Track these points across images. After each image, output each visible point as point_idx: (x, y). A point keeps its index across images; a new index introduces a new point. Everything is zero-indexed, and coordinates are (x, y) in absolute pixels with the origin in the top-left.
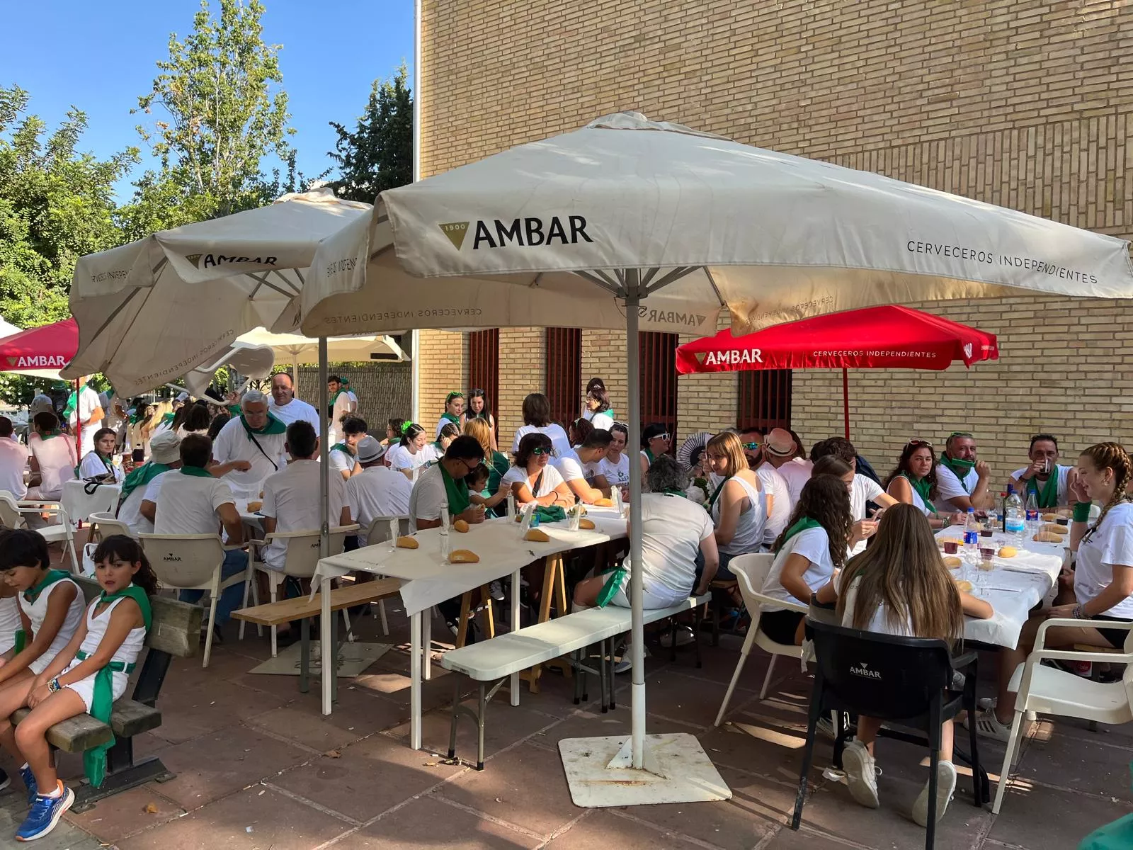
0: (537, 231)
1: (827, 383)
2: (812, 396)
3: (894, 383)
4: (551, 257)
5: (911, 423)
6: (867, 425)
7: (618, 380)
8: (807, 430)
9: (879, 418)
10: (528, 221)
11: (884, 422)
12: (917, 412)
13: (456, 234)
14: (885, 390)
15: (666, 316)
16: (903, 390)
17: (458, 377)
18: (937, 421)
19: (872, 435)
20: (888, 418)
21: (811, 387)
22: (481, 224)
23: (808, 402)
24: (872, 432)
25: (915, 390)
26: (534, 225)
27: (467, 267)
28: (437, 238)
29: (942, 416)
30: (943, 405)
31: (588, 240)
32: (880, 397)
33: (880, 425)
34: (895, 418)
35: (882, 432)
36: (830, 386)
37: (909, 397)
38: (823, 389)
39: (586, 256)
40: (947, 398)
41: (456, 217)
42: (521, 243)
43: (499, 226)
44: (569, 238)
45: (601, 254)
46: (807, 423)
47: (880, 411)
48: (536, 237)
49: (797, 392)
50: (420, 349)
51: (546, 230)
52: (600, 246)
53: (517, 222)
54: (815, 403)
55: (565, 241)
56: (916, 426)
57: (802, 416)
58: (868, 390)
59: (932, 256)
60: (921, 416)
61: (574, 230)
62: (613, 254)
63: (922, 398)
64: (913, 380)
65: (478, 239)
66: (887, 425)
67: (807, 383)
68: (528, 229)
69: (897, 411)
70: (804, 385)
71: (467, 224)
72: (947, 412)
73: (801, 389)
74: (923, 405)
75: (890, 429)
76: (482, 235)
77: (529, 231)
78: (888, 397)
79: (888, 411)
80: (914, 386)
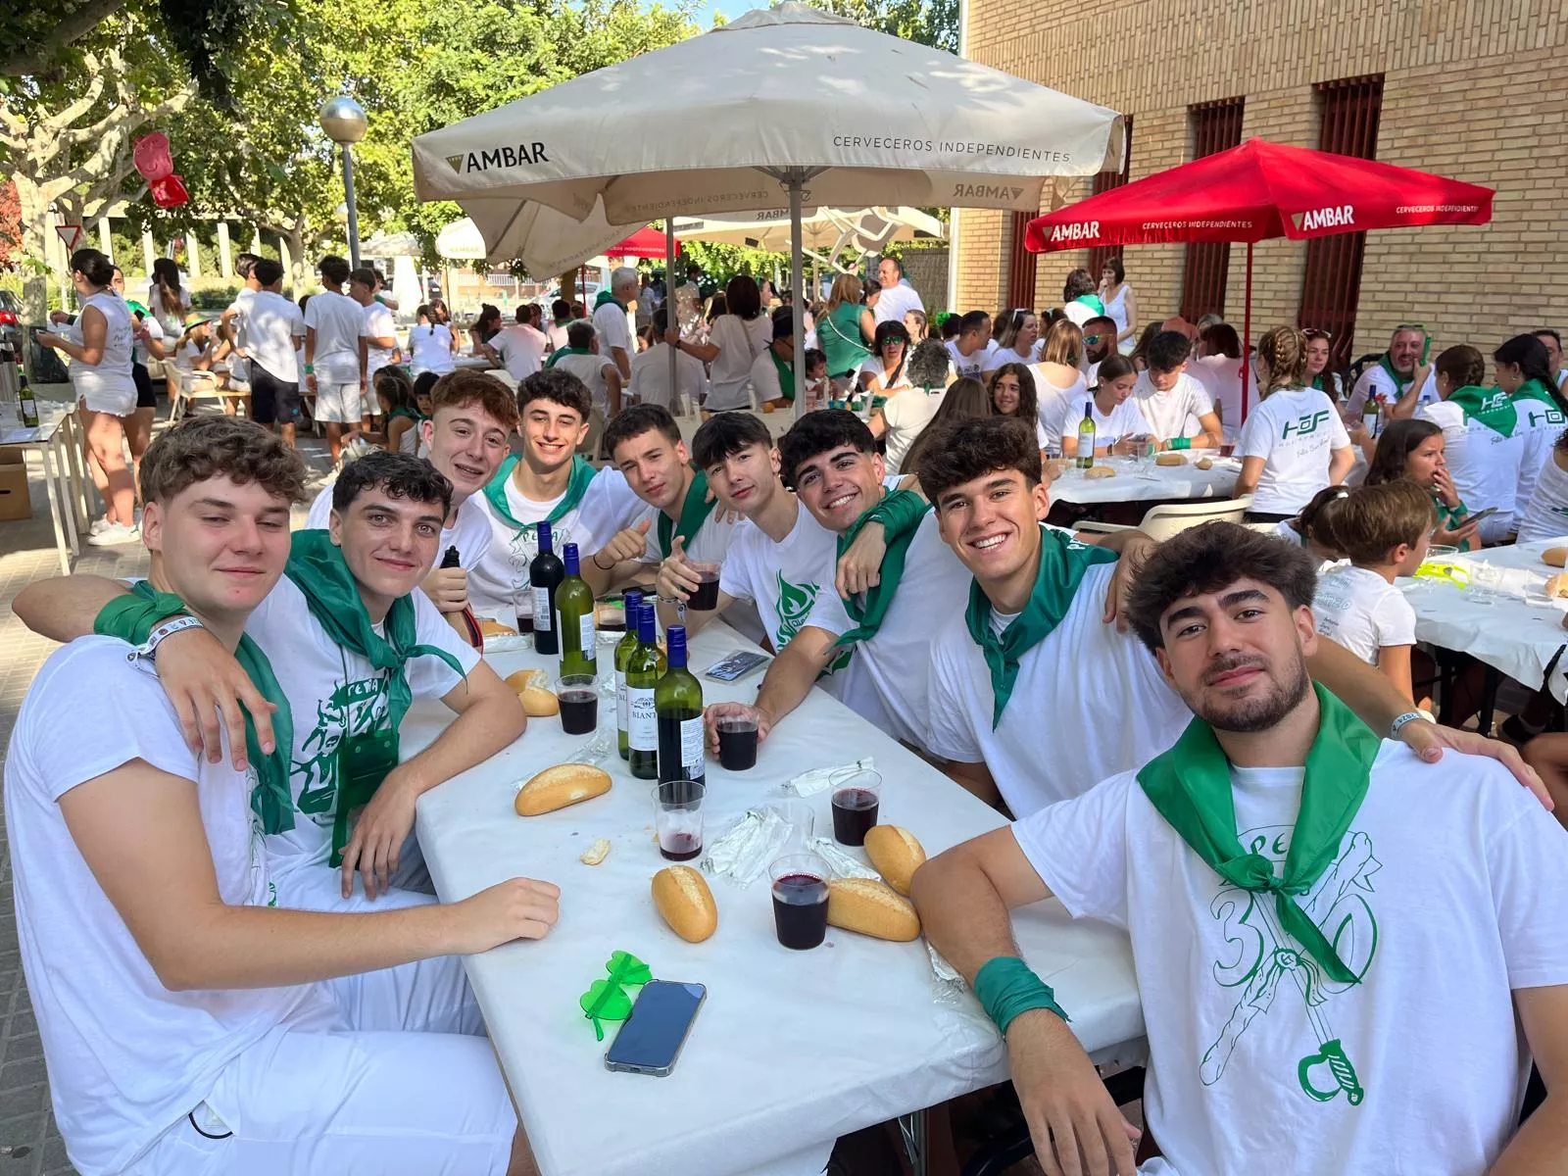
0: (511, 156)
1: (1406, 258)
2: (1386, 277)
3: (1490, 258)
4: (522, 174)
5: (1506, 316)
6: (1449, 318)
7: (1162, 259)
8: (1375, 326)
9: (1466, 309)
10: (504, 150)
11: (1472, 315)
12: (1517, 300)
13: (456, 164)
14: (1480, 268)
15: (975, 191)
16: (1501, 268)
17: (995, 258)
18: (1541, 314)
19: (1455, 333)
20: (1476, 309)
21: (1387, 264)
22: (472, 155)
23: (1380, 287)
24: (1454, 328)
25: (1516, 268)
26: (508, 153)
27: (466, 185)
28: (446, 168)
29: (1548, 306)
30: (1549, 290)
31: (546, 160)
32: (1470, 278)
33: (1465, 319)
34: (1486, 309)
35: (1467, 329)
36: (1410, 263)
37: (1508, 278)
38: (1402, 268)
39: (546, 171)
40: (1557, 279)
41: (455, 152)
42: (500, 165)
43: (485, 155)
44: (533, 160)
45: (558, 170)
46: (1377, 316)
47: (1468, 299)
48: (511, 161)
49: (1369, 273)
50: (960, 224)
51: (516, 155)
52: (555, 163)
53: (497, 151)
54: (1389, 287)
55: (530, 162)
56: (1513, 321)
57: (1371, 306)
58: (1457, 268)
59: (861, 149)
60: (1520, 307)
61: (535, 154)
62: (564, 168)
63: (1524, 279)
64: (1516, 252)
65: (470, 165)
66: (1475, 319)
67: (1383, 259)
68: (504, 155)
69: (1491, 299)
70: (1379, 262)
71: (462, 156)
72: (1555, 301)
73: (1373, 268)
74: (1525, 289)
75: (1478, 324)
76: (473, 162)
77: (506, 157)
78: (1482, 278)
79: (1479, 299)
80: (1515, 262)
